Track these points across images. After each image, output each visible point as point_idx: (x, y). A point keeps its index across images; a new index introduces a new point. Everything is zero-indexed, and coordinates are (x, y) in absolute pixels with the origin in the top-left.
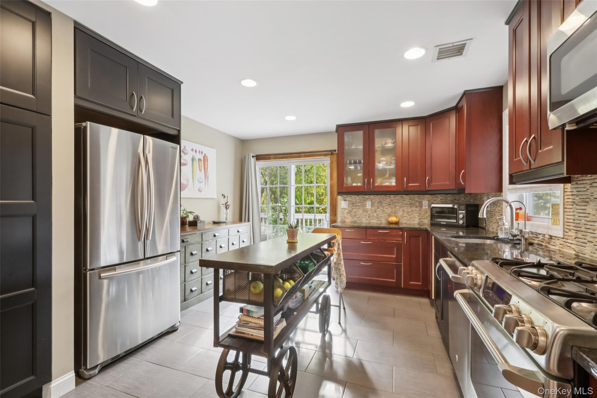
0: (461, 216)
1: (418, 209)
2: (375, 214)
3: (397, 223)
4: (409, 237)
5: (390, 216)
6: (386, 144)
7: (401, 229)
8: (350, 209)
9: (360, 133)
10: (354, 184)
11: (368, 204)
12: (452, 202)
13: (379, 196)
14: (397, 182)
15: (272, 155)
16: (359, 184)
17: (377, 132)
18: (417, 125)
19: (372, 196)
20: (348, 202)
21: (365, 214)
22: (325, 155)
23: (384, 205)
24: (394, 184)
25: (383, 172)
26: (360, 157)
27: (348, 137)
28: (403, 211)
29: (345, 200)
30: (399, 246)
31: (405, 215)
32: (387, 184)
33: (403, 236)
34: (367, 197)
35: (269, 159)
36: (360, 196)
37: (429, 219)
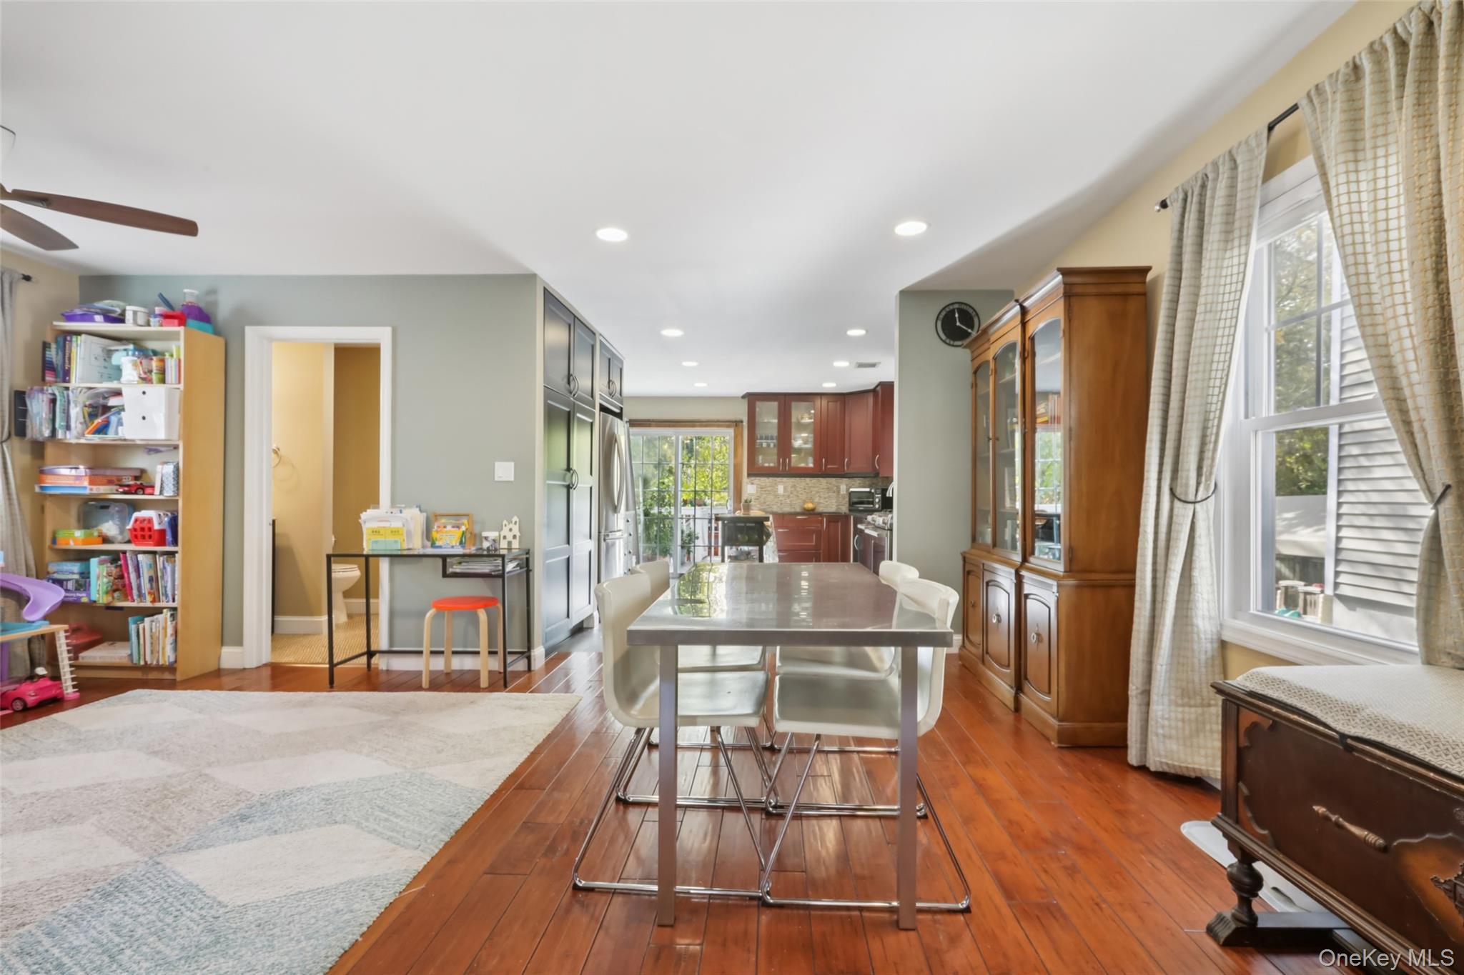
0: (877, 500)
1: (835, 494)
2: (788, 501)
3: (813, 510)
4: (828, 522)
5: (805, 502)
6: (802, 418)
7: (821, 514)
8: (758, 494)
9: (775, 405)
10: (766, 465)
11: (781, 489)
12: (870, 486)
13: (793, 479)
14: (815, 463)
15: (653, 421)
16: (772, 465)
17: (794, 404)
18: (836, 402)
19: (785, 479)
20: (755, 486)
21: (776, 500)
22: (728, 426)
23: (798, 489)
24: (811, 465)
25: (799, 451)
26: (774, 432)
27: (761, 406)
28: (820, 496)
29: (753, 484)
30: (819, 533)
31: (822, 501)
32: (803, 465)
33: (822, 522)
34: (779, 479)
35: (649, 426)
36: (771, 479)
37: (847, 505)
